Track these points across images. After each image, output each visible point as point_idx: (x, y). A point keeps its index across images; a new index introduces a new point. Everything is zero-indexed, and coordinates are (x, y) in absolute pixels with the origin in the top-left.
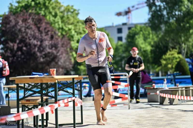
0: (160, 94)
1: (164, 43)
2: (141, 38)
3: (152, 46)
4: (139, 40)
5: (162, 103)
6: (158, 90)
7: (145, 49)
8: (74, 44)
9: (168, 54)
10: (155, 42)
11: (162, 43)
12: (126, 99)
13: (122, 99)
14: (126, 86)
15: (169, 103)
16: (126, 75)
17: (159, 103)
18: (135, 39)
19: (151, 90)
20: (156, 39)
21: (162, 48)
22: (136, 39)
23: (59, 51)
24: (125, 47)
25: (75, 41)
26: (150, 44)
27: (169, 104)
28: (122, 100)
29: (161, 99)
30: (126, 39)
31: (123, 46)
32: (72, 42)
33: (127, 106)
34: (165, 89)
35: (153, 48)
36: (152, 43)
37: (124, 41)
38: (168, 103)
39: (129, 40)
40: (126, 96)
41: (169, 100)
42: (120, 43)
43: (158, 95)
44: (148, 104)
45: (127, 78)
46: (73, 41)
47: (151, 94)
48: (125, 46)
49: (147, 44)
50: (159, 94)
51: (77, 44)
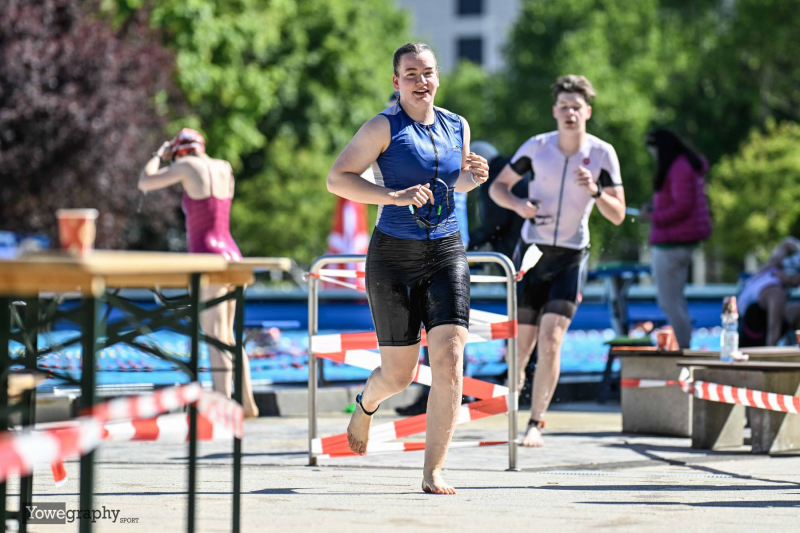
0: (699, 386)
1: (728, 84)
2: (593, 52)
3: (660, 102)
4: (582, 59)
5: (704, 443)
6: (688, 366)
7: (615, 117)
8: (195, 71)
9: (749, 152)
10: (676, 77)
11: (716, 84)
12: (498, 407)
13: (471, 408)
14: (496, 332)
15: (746, 442)
16: (499, 270)
17: (688, 443)
18: (559, 52)
19: (644, 360)
20: (683, 61)
21: (718, 112)
22: (567, 54)
23: (102, 105)
24: (496, 100)
25: (205, 54)
26: (645, 84)
27: (748, 448)
28: (473, 417)
29: (703, 414)
30: (505, 51)
31: (489, 93)
32: (184, 60)
33: (501, 455)
34: (729, 357)
35: (666, 115)
36: (661, 83)
37: (494, 61)
38: (741, 442)
39: (526, 58)
40: (499, 391)
41: (748, 426)
42: (470, 74)
43: (685, 395)
44: (626, 446)
45: (505, 284)
46: (192, 48)
47: (644, 384)
48: (501, 90)
49: (629, 88)
50: (693, 391)
51: (215, 73)
